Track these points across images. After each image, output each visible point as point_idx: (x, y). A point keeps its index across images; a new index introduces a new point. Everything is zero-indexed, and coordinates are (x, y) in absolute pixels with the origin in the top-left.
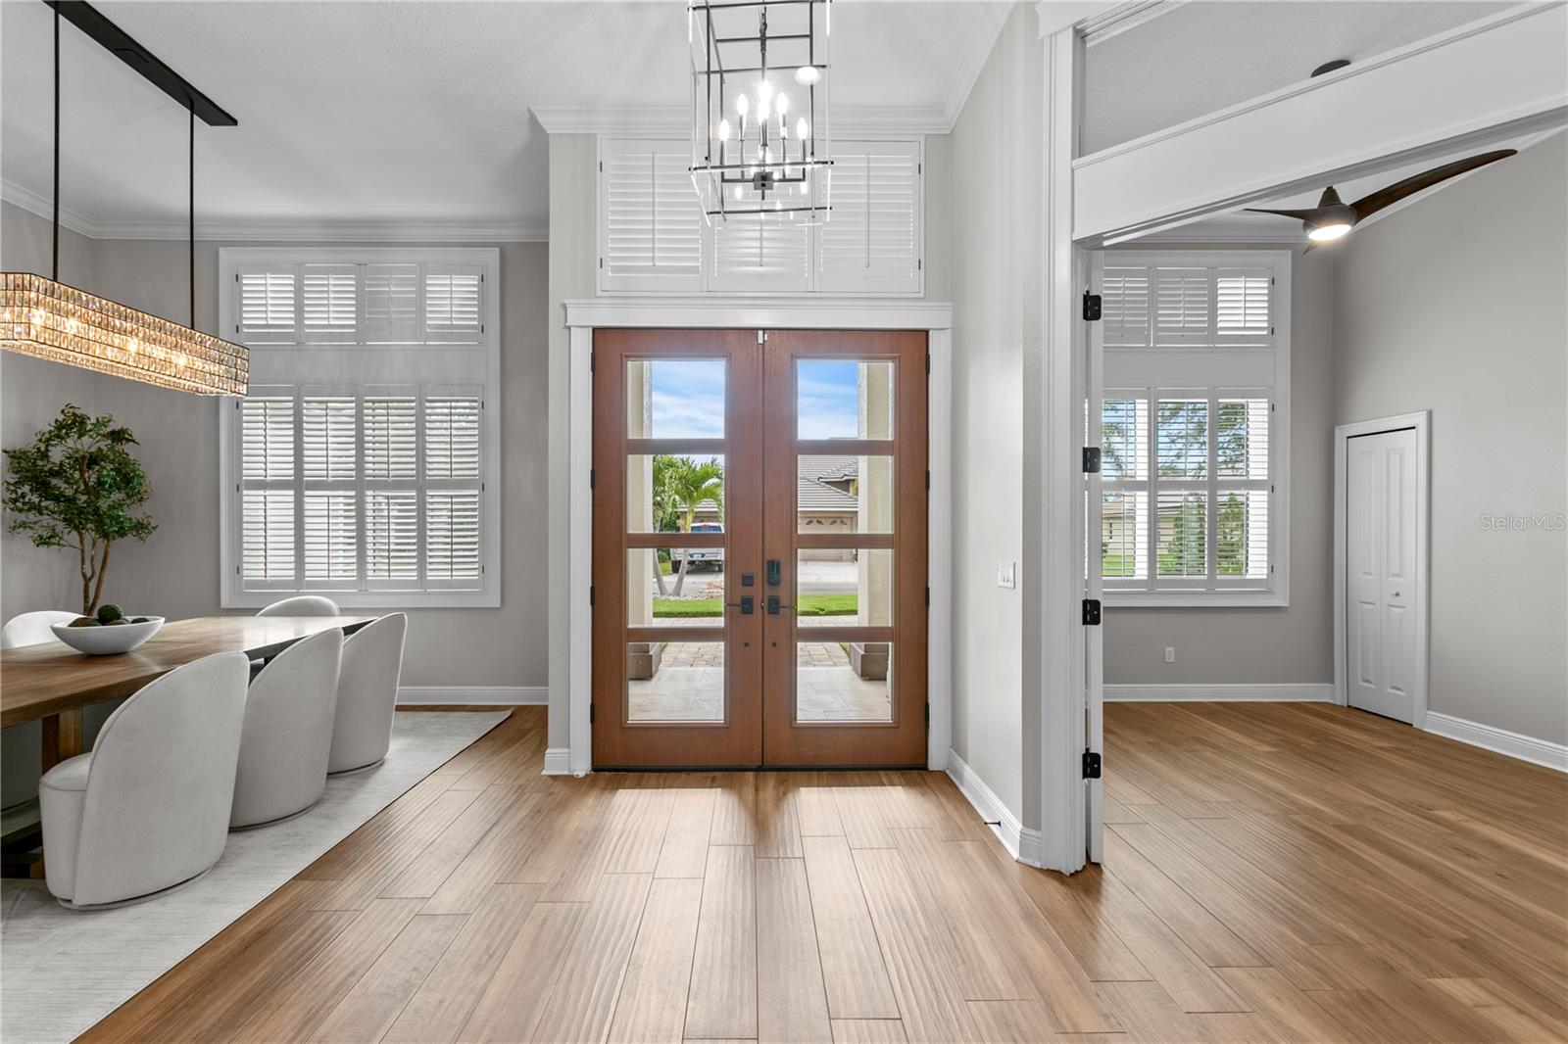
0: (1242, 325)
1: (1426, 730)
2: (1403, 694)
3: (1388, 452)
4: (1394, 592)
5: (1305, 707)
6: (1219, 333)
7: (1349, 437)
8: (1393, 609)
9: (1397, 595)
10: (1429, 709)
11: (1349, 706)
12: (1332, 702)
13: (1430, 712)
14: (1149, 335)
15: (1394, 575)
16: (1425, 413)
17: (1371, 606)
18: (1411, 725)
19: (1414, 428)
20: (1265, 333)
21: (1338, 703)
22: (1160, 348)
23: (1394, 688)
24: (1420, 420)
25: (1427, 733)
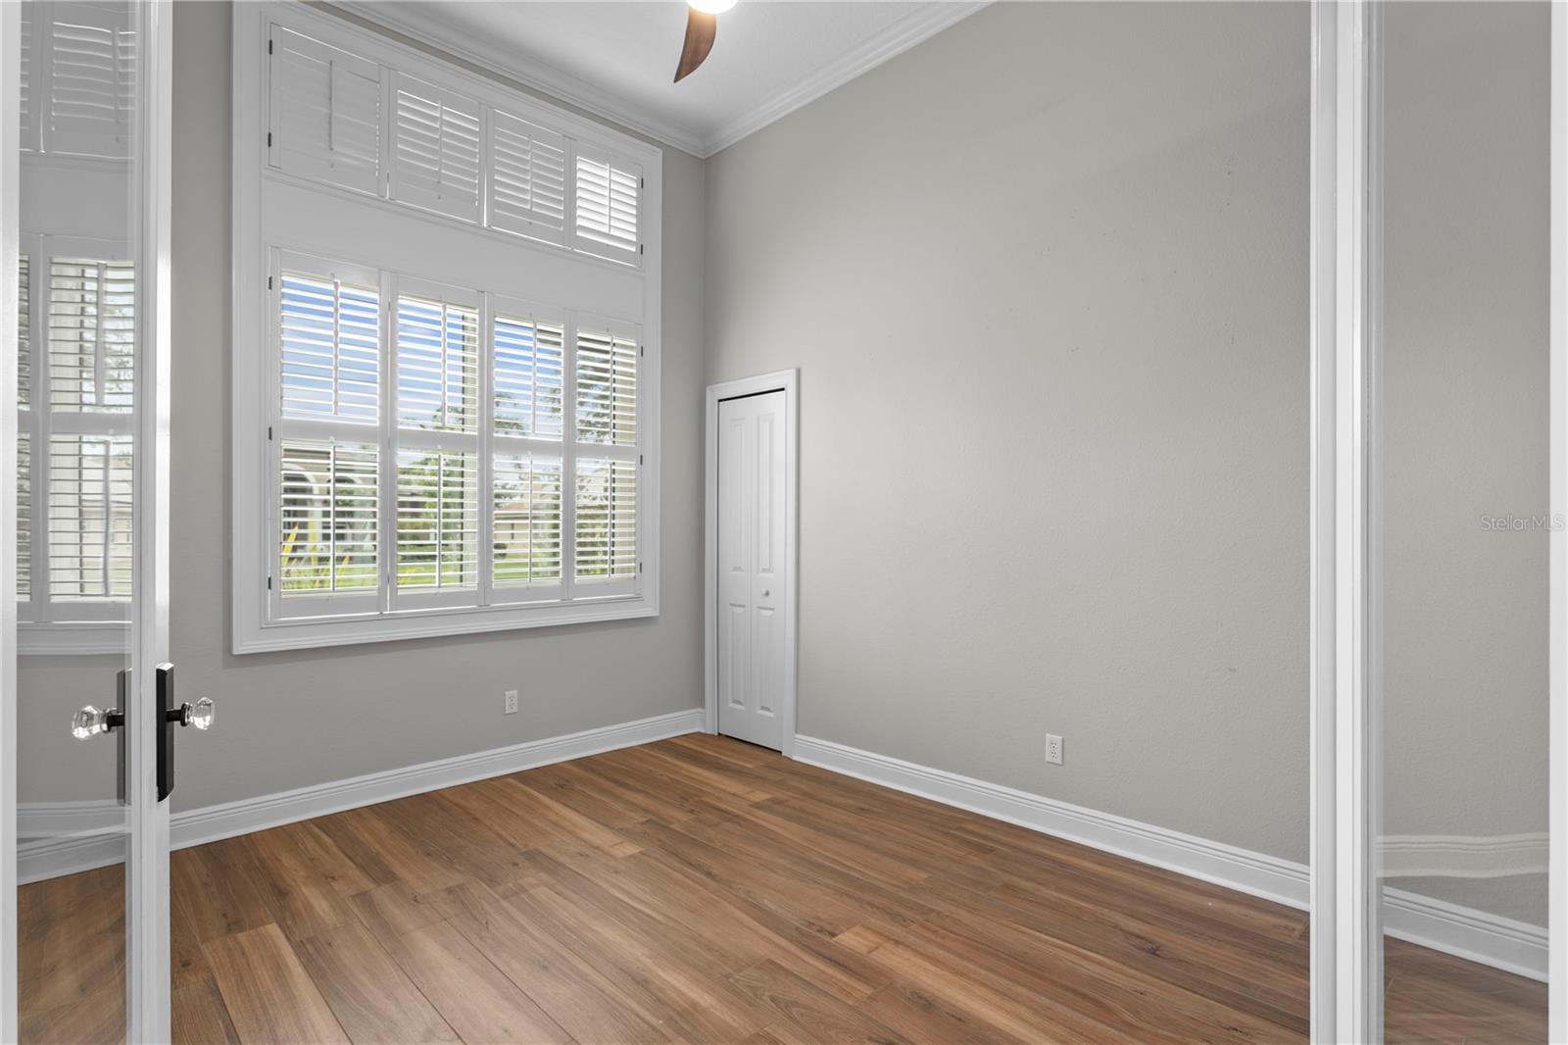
0: (605, 230)
1: (795, 758)
2: (772, 715)
3: (758, 419)
4: (764, 592)
5: (671, 743)
6: (579, 234)
7: (720, 401)
8: (762, 611)
9: (767, 594)
10: (797, 732)
11: (719, 734)
12: (703, 731)
13: (798, 736)
14: (480, 209)
15: (764, 570)
16: (794, 371)
17: (741, 609)
18: (781, 752)
19: (783, 389)
20: (633, 249)
21: (709, 732)
22: (496, 231)
23: (763, 708)
24: (787, 380)
25: (795, 761)
